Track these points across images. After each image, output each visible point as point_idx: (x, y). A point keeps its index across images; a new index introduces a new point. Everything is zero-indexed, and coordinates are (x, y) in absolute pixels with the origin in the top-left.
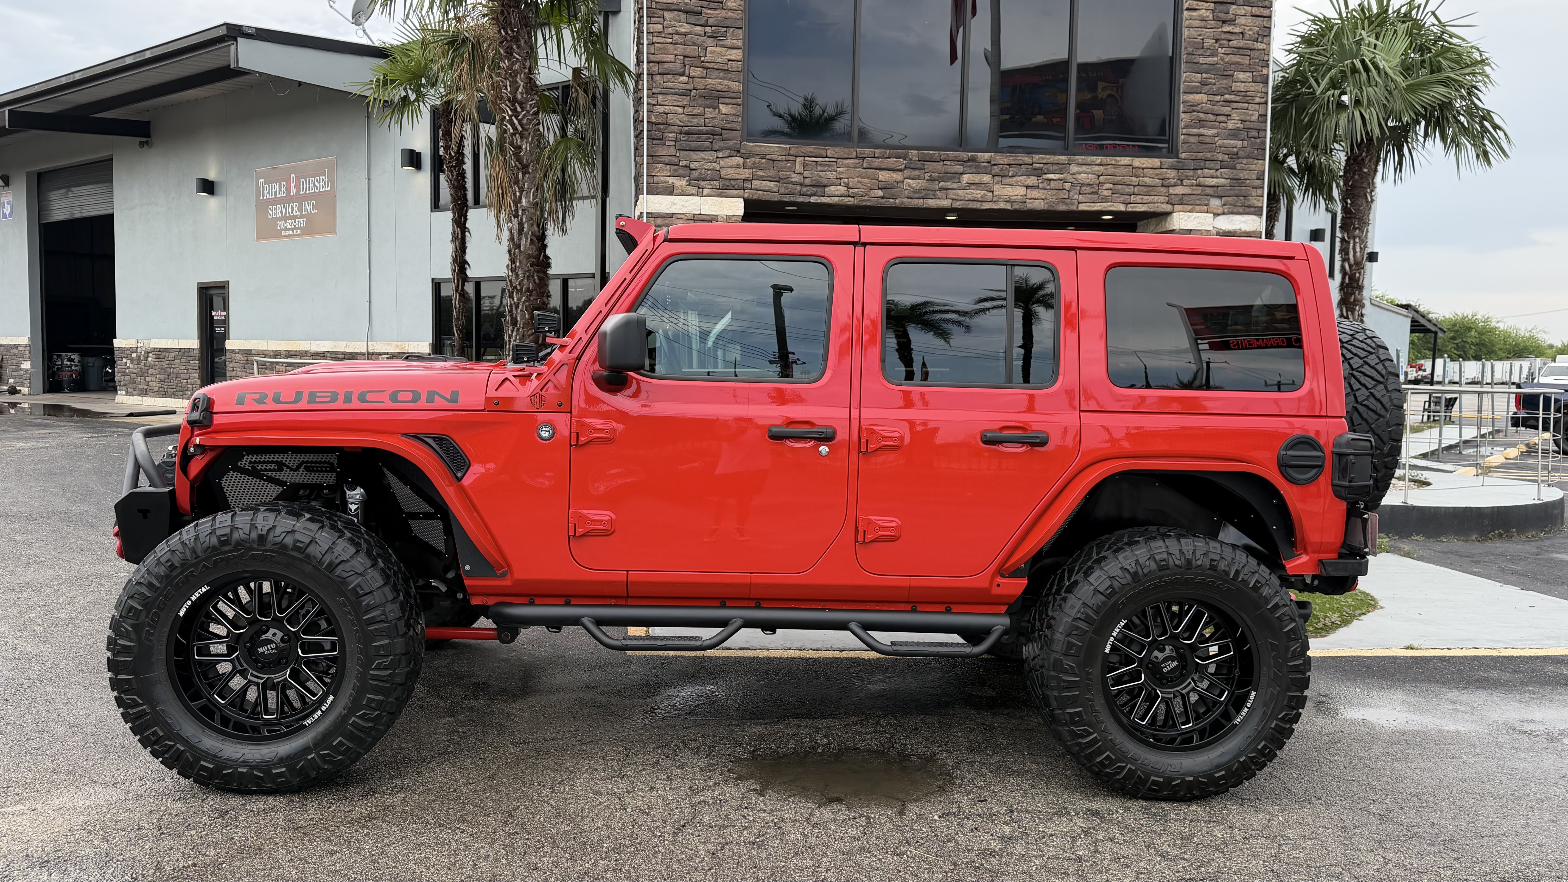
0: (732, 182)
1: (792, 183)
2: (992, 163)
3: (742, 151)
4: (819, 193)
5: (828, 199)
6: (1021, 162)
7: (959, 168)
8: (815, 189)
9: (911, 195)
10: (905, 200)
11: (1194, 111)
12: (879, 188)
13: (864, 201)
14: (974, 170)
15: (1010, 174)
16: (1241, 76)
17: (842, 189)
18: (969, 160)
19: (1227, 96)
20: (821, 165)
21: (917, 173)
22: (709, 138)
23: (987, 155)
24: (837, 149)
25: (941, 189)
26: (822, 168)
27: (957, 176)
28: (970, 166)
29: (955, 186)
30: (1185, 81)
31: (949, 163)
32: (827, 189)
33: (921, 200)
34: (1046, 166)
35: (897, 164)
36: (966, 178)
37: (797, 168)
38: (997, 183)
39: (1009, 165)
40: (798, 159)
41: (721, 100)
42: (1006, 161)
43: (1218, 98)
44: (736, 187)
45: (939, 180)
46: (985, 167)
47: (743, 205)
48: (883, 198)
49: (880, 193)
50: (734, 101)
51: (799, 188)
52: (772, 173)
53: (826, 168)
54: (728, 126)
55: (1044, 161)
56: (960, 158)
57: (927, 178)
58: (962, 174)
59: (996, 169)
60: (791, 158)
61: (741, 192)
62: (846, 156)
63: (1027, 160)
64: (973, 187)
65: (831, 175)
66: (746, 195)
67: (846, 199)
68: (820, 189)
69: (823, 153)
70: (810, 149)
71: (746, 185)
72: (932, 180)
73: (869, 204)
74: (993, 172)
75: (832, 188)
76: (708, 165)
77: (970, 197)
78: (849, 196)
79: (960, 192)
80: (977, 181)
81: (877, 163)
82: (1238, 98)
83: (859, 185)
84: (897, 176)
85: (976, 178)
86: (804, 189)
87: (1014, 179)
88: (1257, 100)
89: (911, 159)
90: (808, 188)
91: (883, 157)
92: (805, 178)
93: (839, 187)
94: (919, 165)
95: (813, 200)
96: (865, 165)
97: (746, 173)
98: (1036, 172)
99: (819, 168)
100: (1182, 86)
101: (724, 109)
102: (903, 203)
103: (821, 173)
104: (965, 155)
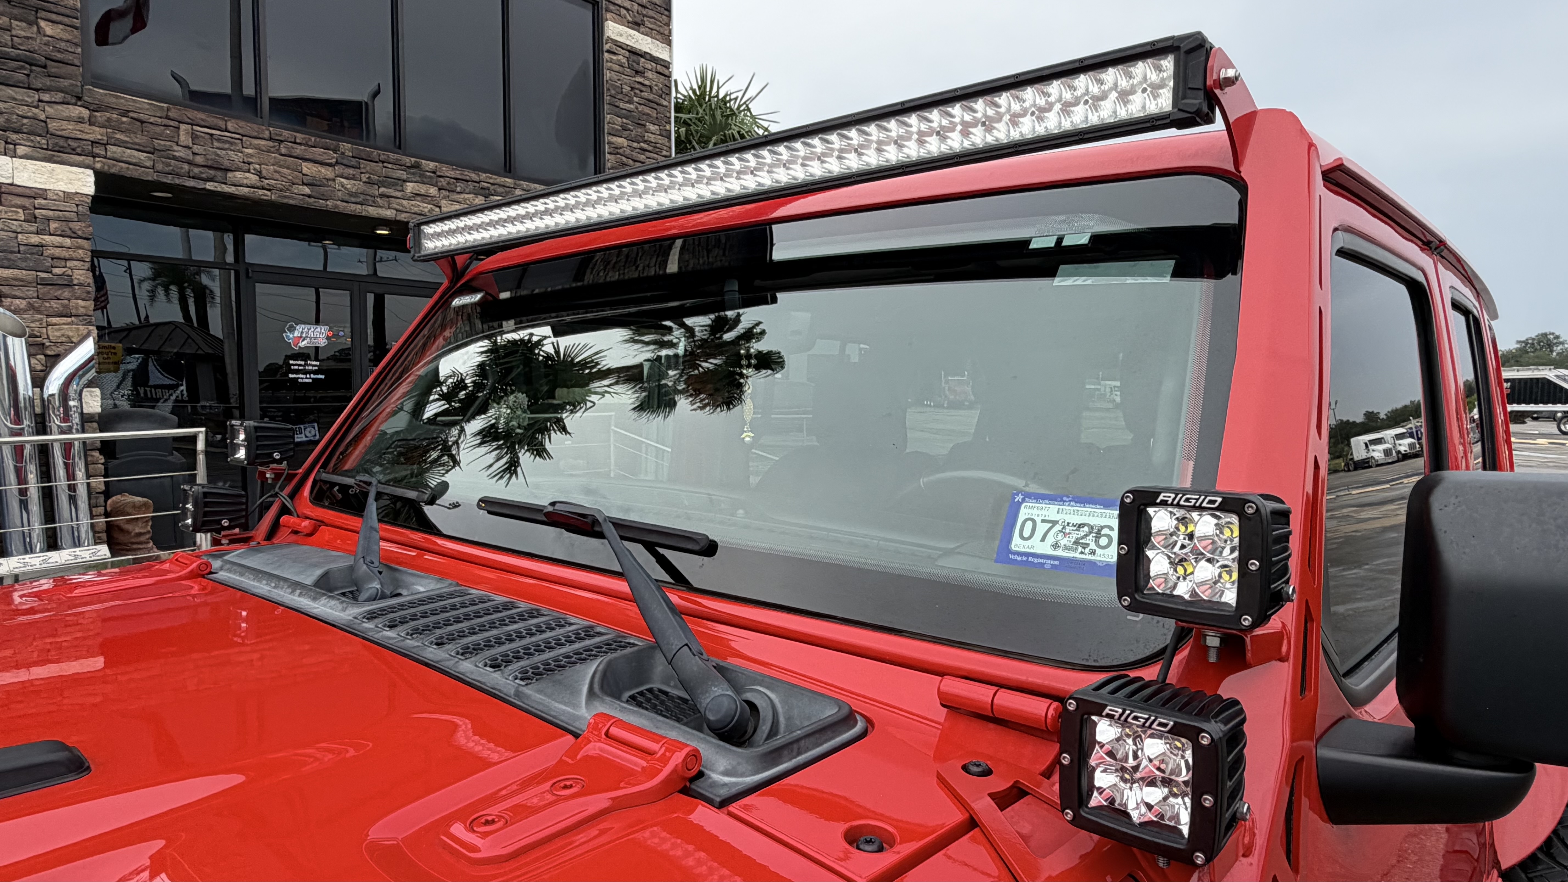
0: (70, 142)
1: (175, 158)
2: (438, 173)
3: (86, 98)
4: (219, 179)
5: (233, 188)
6: (468, 178)
7: (402, 174)
8: (212, 172)
9: (347, 198)
10: (339, 203)
11: (618, 153)
12: (304, 184)
13: (285, 197)
14: (419, 179)
15: (458, 189)
16: (652, 127)
17: (253, 178)
18: (412, 167)
19: (642, 144)
20: (218, 140)
21: (351, 171)
22: (22, 68)
23: (432, 165)
24: (242, 123)
25: (382, 196)
26: (220, 145)
27: (399, 182)
28: (413, 174)
29: (399, 194)
30: (609, 123)
31: (390, 166)
32: (230, 175)
33: (359, 206)
34: (492, 187)
35: (325, 157)
36: (410, 187)
37: (182, 138)
38: (444, 198)
39: (456, 179)
40: (183, 127)
41: (42, 14)
42: (452, 174)
43: (635, 145)
44: (79, 150)
45: (380, 184)
46: (430, 177)
47: (92, 179)
48: (309, 196)
49: (307, 190)
50: (66, 20)
51: (186, 167)
52: (139, 139)
53: (227, 146)
54: (59, 56)
55: (491, 181)
56: (403, 162)
57: (364, 179)
58: (405, 181)
59: (443, 182)
60: (172, 123)
61: (89, 160)
62: (255, 134)
63: (474, 176)
64: (419, 198)
65: (237, 157)
66: (98, 166)
67: (261, 192)
68: (219, 174)
69: (221, 124)
70: (200, 116)
71: (96, 150)
72: (369, 182)
73: (291, 202)
74: (440, 184)
75: (239, 175)
76: (23, 110)
77: (416, 209)
78: (263, 188)
79: (405, 202)
80: (423, 192)
81: (299, 150)
82: (650, 148)
83: (277, 176)
84: (327, 172)
85: (423, 189)
86: (196, 170)
87: (462, 196)
88: (664, 153)
89: (343, 153)
90: (201, 169)
91: (306, 145)
92: (194, 154)
93: (247, 175)
94: (354, 162)
95: (210, 186)
96: (283, 151)
97: (97, 133)
98: (482, 191)
99: (216, 144)
100: (606, 127)
101: (48, 29)
102: (336, 206)
103: (219, 152)
104: (409, 160)
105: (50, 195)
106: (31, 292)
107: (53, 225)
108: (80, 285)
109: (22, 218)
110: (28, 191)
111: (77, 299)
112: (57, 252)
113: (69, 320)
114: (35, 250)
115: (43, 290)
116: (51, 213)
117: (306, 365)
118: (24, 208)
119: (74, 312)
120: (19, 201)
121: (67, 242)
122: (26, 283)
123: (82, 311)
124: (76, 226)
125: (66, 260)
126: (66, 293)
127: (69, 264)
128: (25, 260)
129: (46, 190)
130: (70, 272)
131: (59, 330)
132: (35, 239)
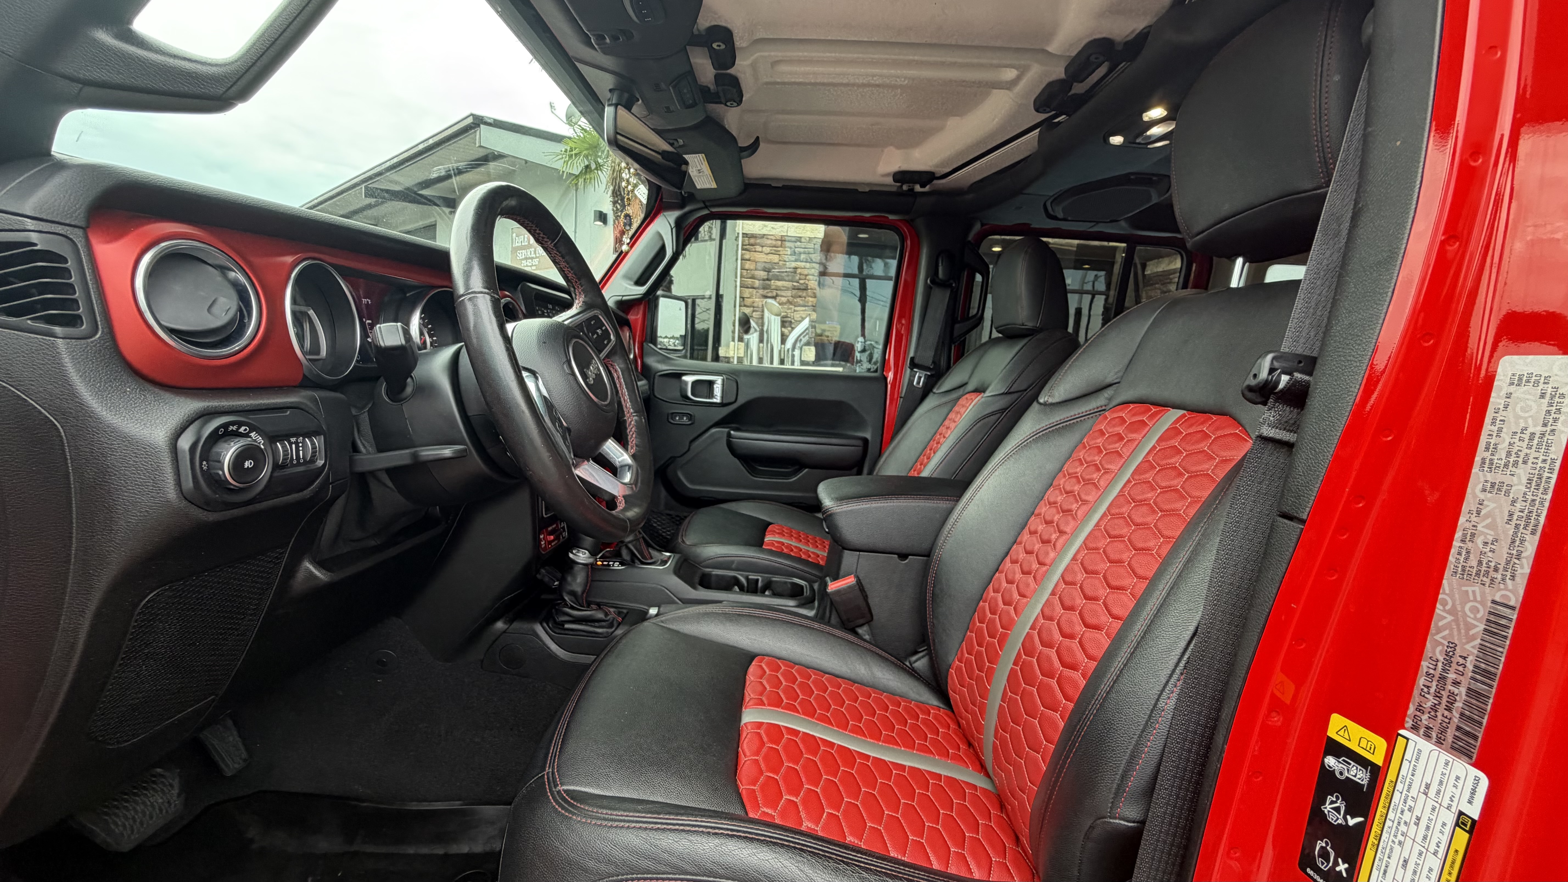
105: (803, 240)
106: (789, 293)
107: (803, 256)
108: (811, 289)
109: (789, 253)
110: (793, 239)
111: (809, 296)
112: (804, 271)
113: (804, 308)
114: (793, 270)
115: (795, 292)
116: (802, 250)
118: (791, 248)
120: (789, 244)
121: (808, 265)
122: (787, 289)
124: (813, 256)
128: (788, 276)
129: (801, 237)
131: (795, 313)
132: (794, 265)
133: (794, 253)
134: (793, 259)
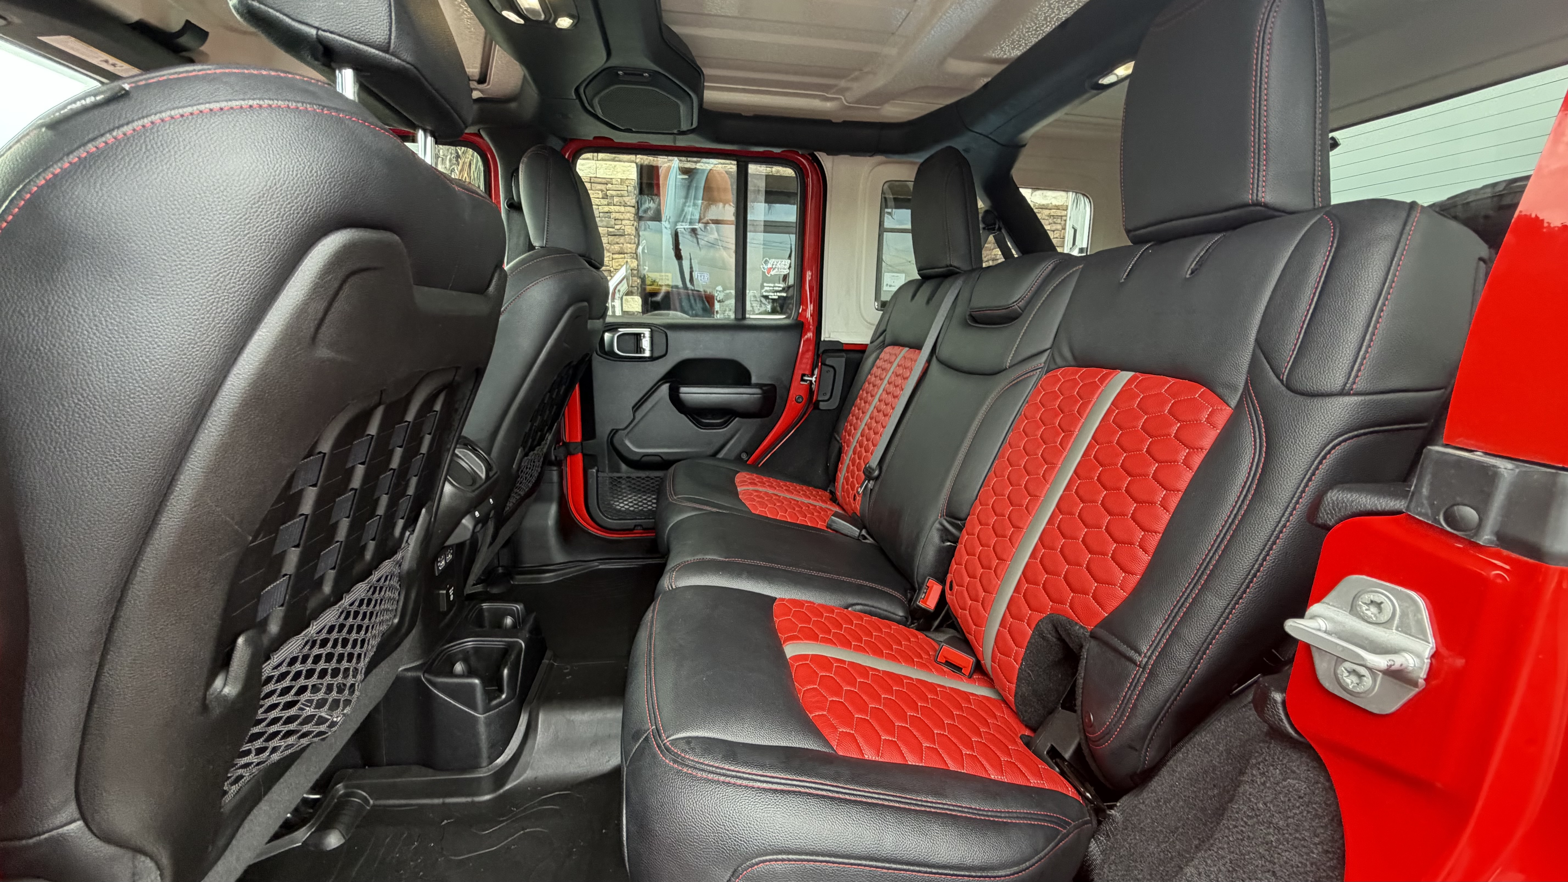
105: (614, 182)
107: (616, 199)
108: (629, 235)
109: (601, 197)
110: (604, 181)
111: (627, 243)
112: (618, 216)
113: (623, 256)
114: (607, 215)
115: (611, 238)
116: (614, 193)
117: (773, 287)
118: (602, 191)
119: (625, 251)
120: (599, 187)
121: (622, 209)
123: (629, 250)
124: (626, 199)
125: (622, 220)
126: (622, 240)
127: (624, 222)
129: (612, 179)
130: (623, 228)
131: (618, 262)
132: (606, 209)
133: (605, 197)
134: (606, 203)
